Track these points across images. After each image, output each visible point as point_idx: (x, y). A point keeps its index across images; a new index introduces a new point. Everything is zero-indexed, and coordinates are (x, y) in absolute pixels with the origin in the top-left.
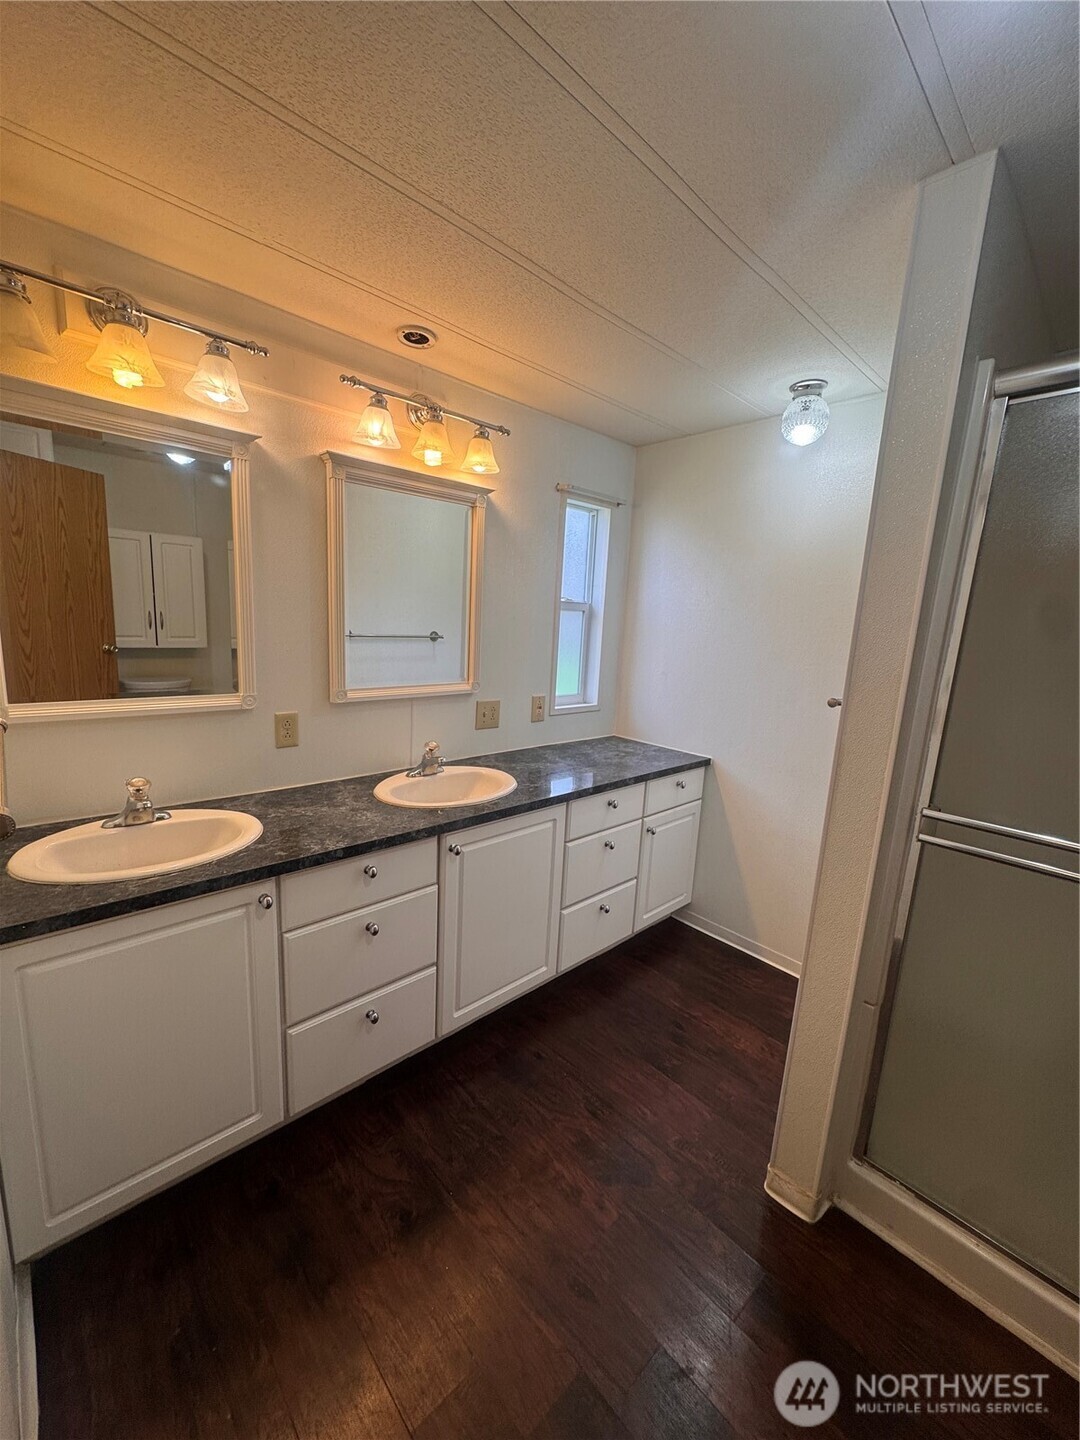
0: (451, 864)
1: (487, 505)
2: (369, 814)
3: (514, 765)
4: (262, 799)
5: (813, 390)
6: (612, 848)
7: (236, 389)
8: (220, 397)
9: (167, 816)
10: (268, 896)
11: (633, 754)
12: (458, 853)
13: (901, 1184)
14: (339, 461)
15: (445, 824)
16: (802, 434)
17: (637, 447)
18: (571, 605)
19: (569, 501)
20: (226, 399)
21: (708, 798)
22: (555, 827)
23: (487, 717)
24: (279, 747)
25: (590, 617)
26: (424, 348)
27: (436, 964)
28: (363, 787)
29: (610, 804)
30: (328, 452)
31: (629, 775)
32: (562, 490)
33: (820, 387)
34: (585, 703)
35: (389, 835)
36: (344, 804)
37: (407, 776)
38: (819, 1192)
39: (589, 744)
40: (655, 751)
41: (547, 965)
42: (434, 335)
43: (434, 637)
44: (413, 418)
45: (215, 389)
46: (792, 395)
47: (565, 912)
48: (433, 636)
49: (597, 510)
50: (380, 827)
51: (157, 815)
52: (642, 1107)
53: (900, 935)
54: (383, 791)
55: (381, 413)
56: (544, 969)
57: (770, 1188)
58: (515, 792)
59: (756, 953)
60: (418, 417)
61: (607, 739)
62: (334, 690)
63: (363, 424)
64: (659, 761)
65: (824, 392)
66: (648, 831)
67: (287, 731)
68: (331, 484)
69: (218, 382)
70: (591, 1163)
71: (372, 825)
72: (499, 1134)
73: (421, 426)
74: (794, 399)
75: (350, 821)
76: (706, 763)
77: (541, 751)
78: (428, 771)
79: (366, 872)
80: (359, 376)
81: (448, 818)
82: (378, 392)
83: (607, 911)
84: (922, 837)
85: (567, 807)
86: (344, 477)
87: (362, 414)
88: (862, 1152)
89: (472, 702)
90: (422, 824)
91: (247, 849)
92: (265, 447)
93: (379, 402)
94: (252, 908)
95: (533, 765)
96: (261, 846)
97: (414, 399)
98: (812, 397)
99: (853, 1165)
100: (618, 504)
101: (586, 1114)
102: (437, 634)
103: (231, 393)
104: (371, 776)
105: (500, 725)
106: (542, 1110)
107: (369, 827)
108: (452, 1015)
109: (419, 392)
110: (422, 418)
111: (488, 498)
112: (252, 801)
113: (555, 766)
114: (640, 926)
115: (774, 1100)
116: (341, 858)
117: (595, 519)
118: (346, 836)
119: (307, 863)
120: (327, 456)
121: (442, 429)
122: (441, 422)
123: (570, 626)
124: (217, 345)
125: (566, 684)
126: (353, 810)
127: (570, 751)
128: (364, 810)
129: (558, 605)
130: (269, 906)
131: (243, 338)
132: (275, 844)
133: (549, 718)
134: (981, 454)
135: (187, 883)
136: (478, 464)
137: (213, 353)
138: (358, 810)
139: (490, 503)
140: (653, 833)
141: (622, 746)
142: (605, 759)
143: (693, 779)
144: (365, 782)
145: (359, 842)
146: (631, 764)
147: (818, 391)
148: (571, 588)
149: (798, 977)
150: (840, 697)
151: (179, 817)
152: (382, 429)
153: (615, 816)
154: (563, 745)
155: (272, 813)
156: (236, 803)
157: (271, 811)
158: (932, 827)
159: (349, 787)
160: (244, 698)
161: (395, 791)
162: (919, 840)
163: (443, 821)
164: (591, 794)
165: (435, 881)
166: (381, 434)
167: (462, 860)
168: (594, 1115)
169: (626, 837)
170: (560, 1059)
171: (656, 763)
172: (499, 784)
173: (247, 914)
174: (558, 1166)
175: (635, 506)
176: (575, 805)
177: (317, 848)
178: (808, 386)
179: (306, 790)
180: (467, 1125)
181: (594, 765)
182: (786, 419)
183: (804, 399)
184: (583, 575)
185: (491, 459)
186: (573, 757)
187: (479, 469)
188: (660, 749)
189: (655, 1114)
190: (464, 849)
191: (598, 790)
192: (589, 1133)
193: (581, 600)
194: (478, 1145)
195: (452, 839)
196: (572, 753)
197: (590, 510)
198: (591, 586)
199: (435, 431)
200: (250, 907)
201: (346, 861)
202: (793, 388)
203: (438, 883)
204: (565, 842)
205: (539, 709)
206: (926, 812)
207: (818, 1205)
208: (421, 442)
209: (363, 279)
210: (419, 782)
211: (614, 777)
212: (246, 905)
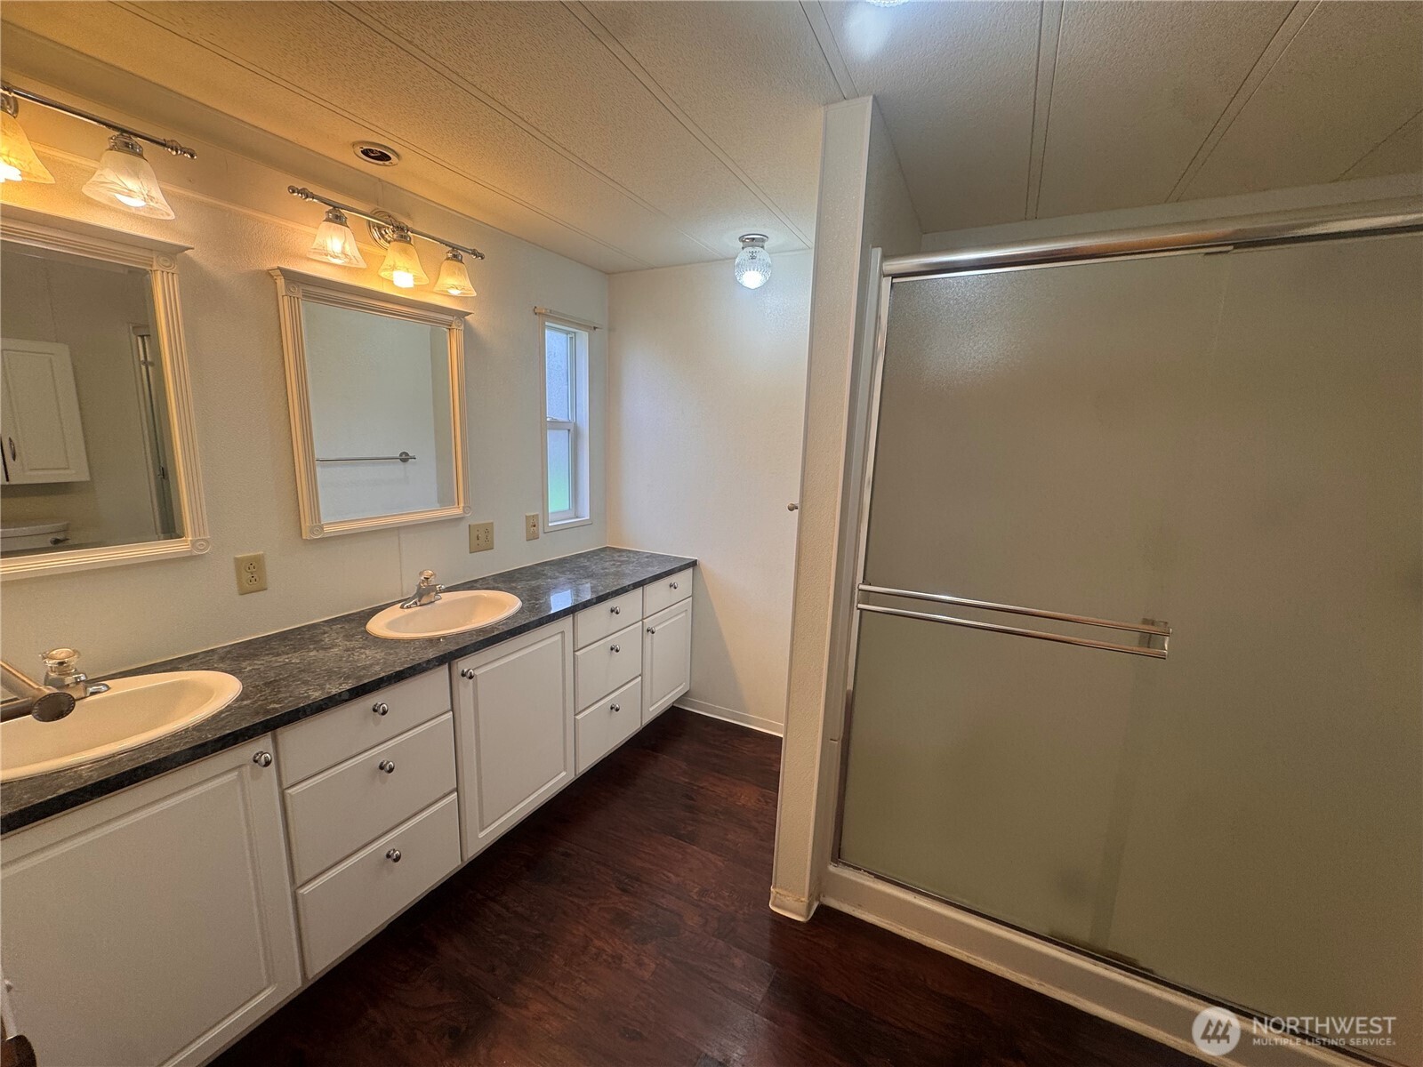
0: (465, 689)
1: (465, 327)
2: (367, 652)
3: (514, 585)
4: (229, 652)
5: (757, 243)
6: (617, 651)
7: (156, 193)
8: (136, 202)
9: (103, 688)
10: (262, 753)
11: (628, 562)
12: (471, 677)
13: (865, 871)
14: (293, 278)
15: (457, 650)
16: (752, 279)
17: (608, 274)
18: (556, 425)
19: (547, 323)
20: (143, 204)
21: (698, 596)
22: (563, 638)
23: (481, 540)
24: (243, 593)
25: (575, 435)
26: (385, 165)
27: (457, 790)
28: (353, 625)
29: (612, 611)
30: (279, 268)
31: (627, 582)
32: (540, 313)
33: (763, 241)
34: (577, 517)
35: (398, 669)
36: (333, 646)
37: (402, 607)
38: (810, 895)
39: (584, 557)
40: (647, 557)
41: (565, 770)
42: (398, 156)
43: (405, 458)
44: (376, 235)
45: (130, 193)
46: (741, 244)
47: (578, 717)
48: (404, 456)
49: (575, 333)
50: (385, 663)
51: (91, 690)
52: (665, 872)
53: (850, 687)
54: (377, 626)
55: (341, 229)
56: (564, 774)
57: (773, 905)
58: (521, 611)
59: (748, 723)
60: (381, 234)
61: (604, 550)
62: (306, 524)
63: (319, 240)
64: (653, 566)
65: (766, 245)
66: (648, 631)
67: (252, 575)
68: (285, 304)
69: (132, 184)
70: (627, 931)
71: (374, 663)
72: (537, 932)
73: (388, 245)
74: (743, 248)
75: (347, 662)
76: (693, 564)
77: (539, 568)
78: (424, 600)
79: (375, 710)
80: (312, 188)
81: (458, 643)
82: (336, 207)
83: (617, 710)
84: (861, 606)
85: (573, 619)
86: (300, 295)
87: (317, 228)
88: (837, 856)
89: (464, 526)
90: (431, 654)
91: (229, 708)
92: (196, 258)
93: (337, 217)
94: (247, 770)
95: (533, 583)
96: (245, 702)
97: (376, 216)
98: (758, 249)
99: (832, 868)
100: (595, 328)
101: (619, 892)
102: (407, 454)
103: (152, 198)
104: (359, 613)
105: (495, 547)
106: (576, 900)
107: (371, 665)
108: (477, 836)
109: (381, 209)
110: (386, 236)
111: (465, 320)
112: (216, 657)
113: (555, 581)
114: (648, 719)
115: (771, 835)
116: (346, 701)
117: (573, 340)
118: (348, 677)
119: (308, 711)
120: (278, 272)
121: (411, 249)
122: (409, 243)
123: (557, 445)
124: (126, 142)
125: (558, 501)
126: (347, 650)
127: (567, 565)
128: (361, 648)
129: (545, 425)
130: (268, 763)
131: (161, 135)
132: (261, 698)
133: (545, 535)
134: (878, 318)
135: (162, 755)
136: (454, 287)
137: (119, 150)
138: (353, 649)
139: (466, 324)
140: (653, 633)
141: (616, 555)
142: (603, 569)
143: (683, 579)
144: (354, 620)
145: (366, 681)
146: (627, 571)
147: (761, 244)
148: (556, 408)
149: (782, 736)
150: (796, 502)
151: (120, 687)
152: (343, 248)
153: (617, 621)
154: (560, 559)
155: (248, 667)
156: (195, 661)
157: (244, 664)
158: (867, 597)
159: (334, 627)
160: (193, 543)
161: (391, 625)
162: (858, 609)
163: (453, 648)
164: (595, 604)
165: (449, 707)
166: (343, 252)
167: (475, 685)
168: (624, 891)
169: (629, 640)
170: (588, 851)
171: (650, 569)
172: (501, 605)
173: (240, 777)
174: (597, 943)
175: (611, 329)
176: (582, 616)
177: (317, 694)
178: (754, 239)
179: (283, 636)
180: (506, 934)
181: (591, 576)
182: (738, 264)
183: (751, 249)
184: (565, 395)
185: (467, 283)
186: (571, 571)
187: (455, 292)
188: (652, 556)
189: (678, 875)
190: (477, 673)
191: (600, 599)
192: (622, 908)
193: (565, 420)
194: (518, 948)
195: (463, 664)
196: (571, 566)
197: (568, 333)
198: (575, 406)
199: (405, 251)
200: (244, 769)
201: (354, 702)
202: (742, 239)
203: (452, 710)
204: (574, 651)
205: (533, 529)
206: (862, 587)
207: (810, 906)
208: (389, 261)
209: (316, 93)
210: (415, 614)
211: (615, 586)
212: (240, 766)
